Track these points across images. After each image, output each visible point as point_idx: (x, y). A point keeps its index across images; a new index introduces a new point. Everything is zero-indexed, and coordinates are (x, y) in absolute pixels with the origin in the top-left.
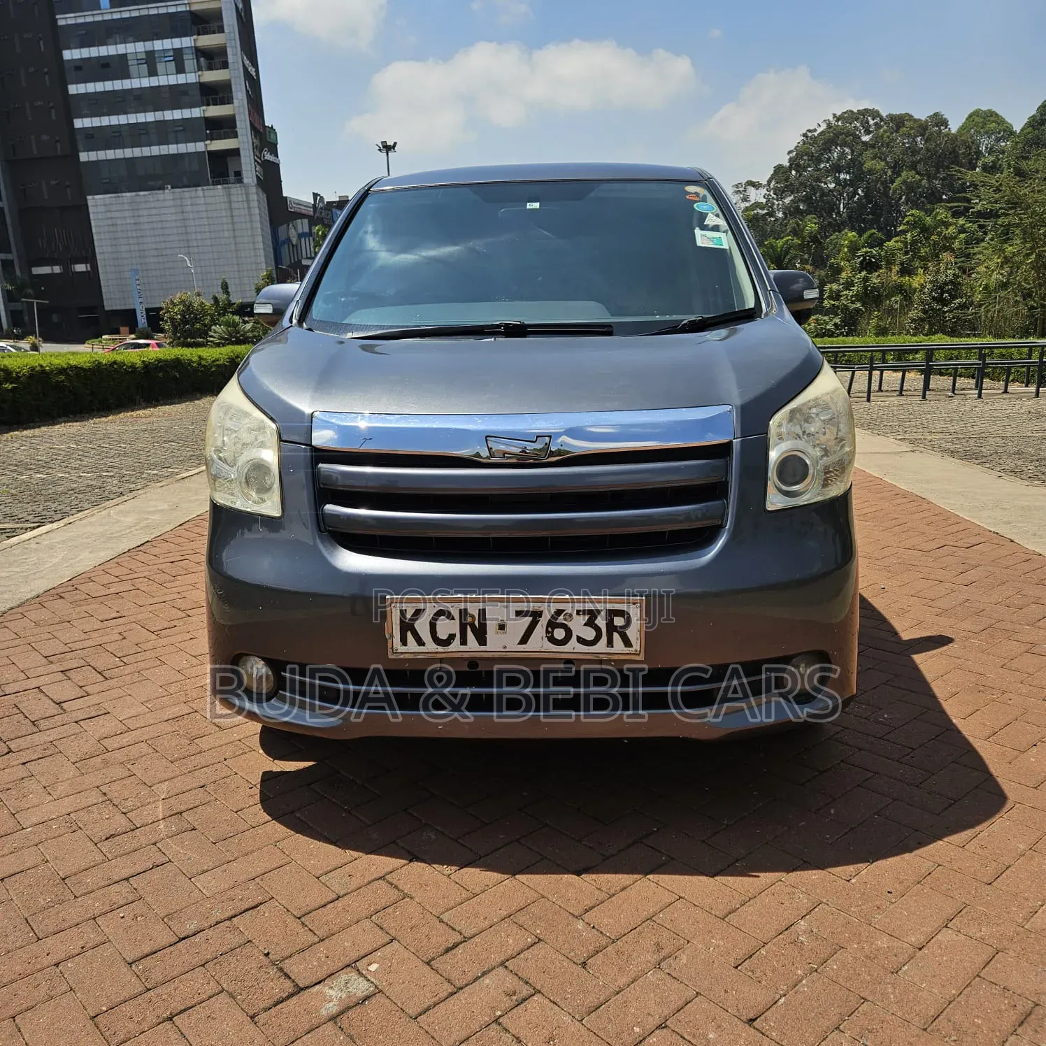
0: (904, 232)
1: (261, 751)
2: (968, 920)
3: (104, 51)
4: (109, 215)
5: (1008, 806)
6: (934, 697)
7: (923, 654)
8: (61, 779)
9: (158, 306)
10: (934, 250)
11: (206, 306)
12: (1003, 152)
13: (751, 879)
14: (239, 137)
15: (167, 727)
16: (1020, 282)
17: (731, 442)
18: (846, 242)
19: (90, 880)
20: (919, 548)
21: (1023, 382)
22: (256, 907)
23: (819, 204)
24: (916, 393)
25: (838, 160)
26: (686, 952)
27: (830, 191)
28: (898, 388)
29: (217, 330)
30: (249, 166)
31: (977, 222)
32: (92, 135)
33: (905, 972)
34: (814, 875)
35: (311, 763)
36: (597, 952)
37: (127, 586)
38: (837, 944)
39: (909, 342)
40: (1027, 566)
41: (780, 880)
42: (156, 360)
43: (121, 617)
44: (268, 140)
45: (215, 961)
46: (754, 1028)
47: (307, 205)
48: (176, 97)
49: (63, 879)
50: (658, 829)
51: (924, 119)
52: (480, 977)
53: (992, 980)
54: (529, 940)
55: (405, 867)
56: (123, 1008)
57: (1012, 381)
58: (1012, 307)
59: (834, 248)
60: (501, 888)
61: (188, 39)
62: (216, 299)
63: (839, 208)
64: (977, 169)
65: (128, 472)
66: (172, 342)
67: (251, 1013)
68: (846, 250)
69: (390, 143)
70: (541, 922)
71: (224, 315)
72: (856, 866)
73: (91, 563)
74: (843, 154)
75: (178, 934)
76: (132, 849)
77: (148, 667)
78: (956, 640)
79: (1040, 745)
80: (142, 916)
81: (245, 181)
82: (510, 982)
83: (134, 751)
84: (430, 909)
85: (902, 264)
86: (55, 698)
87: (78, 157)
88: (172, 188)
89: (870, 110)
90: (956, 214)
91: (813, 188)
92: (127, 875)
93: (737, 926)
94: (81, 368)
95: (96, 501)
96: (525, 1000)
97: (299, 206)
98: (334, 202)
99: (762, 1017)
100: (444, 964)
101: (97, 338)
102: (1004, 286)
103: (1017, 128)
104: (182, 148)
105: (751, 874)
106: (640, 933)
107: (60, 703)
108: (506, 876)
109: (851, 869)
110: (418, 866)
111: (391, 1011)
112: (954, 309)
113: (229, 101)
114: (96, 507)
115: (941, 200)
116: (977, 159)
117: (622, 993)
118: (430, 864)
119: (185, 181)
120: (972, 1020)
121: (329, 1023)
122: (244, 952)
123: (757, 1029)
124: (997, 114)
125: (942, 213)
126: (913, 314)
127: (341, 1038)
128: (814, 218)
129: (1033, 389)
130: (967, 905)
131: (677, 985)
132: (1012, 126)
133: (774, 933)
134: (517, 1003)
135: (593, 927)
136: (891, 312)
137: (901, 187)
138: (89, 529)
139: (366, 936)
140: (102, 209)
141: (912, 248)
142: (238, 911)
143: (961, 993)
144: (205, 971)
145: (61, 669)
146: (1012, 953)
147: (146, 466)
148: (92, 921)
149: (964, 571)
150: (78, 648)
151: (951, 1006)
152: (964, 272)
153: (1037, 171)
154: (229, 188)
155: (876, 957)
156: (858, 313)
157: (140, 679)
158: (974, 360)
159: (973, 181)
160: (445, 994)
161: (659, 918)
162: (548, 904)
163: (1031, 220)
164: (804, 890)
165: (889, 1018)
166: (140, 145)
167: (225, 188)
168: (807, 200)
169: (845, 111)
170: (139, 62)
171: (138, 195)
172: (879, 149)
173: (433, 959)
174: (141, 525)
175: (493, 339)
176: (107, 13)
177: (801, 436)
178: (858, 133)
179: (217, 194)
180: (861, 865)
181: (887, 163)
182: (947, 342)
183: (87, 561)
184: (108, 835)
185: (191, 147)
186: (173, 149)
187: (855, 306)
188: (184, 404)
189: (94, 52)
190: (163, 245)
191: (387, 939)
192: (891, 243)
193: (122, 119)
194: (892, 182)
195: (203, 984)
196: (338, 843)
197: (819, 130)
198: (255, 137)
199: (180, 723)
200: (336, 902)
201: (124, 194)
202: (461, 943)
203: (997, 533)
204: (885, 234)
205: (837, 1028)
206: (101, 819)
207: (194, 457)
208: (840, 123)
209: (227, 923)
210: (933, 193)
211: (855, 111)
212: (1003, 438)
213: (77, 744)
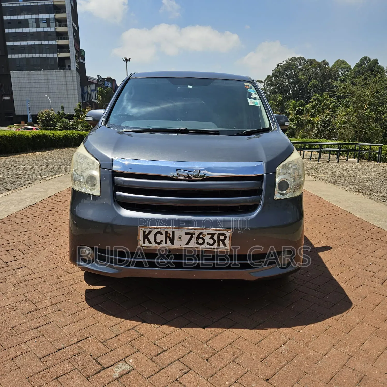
0: (312, 102)
1: (85, 282)
2: (341, 346)
3: (19, 17)
4: (18, 79)
5: (353, 306)
6: (326, 268)
7: (322, 253)
8: (9, 291)
9: (36, 114)
10: (323, 109)
11: (55, 115)
12: (347, 75)
13: (265, 330)
14: (70, 52)
15: (48, 272)
16: (352, 122)
17: (263, 175)
18: (292, 104)
19: (23, 328)
20: (319, 215)
21: (353, 157)
22: (86, 338)
23: (282, 90)
24: (316, 160)
25: (290, 74)
26: (244, 356)
27: (287, 85)
28: (310, 158)
29: (59, 124)
30: (73, 63)
31: (338, 100)
32: (14, 48)
33: (320, 364)
34: (287, 330)
35: (104, 287)
36: (212, 356)
37: (30, 220)
38: (296, 354)
39: (314, 141)
40: (357, 223)
41: (275, 331)
42: (37, 135)
43: (28, 231)
44: (81, 54)
45: (72, 358)
46: (268, 383)
47: (95, 79)
48: (47, 36)
49: (12, 328)
50: (232, 313)
51: (320, 62)
52: (170, 364)
53: (349, 367)
54: (187, 351)
55: (141, 325)
56: (38, 374)
57: (349, 157)
58: (349, 130)
59: (288, 106)
60: (176, 333)
61: (52, 15)
62: (59, 113)
63: (289, 92)
64: (338, 81)
65: (27, 177)
66: (41, 128)
67: (87, 377)
68: (292, 107)
69: (128, 58)
70: (191, 345)
71: (62, 119)
72: (302, 326)
73: (15, 210)
74: (291, 73)
75: (57, 348)
76: (38, 317)
77: (39, 250)
78: (333, 248)
79: (363, 285)
80: (44, 341)
81: (72, 69)
82: (181, 366)
83: (36, 281)
84: (151, 340)
85: (311, 113)
86: (5, 260)
87: (7, 56)
88: (44, 70)
89: (301, 57)
90: (331, 96)
91: (280, 84)
92: (36, 327)
93: (261, 347)
94: (8, 136)
95: (15, 187)
96: (187, 372)
97: (92, 79)
98: (106, 79)
99: (271, 379)
100: (157, 359)
101: (12, 125)
102: (346, 123)
103: (352, 67)
104: (48, 55)
105: (265, 329)
106: (227, 349)
107: (7, 262)
108: (178, 329)
109: (300, 327)
110: (145, 325)
111: (138, 376)
112: (329, 130)
113: (66, 38)
114: (15, 190)
115: (325, 91)
116: (338, 77)
117: (221, 370)
118: (150, 324)
119: (49, 68)
120: (343, 380)
121: (116, 381)
122: (83, 355)
123: (270, 383)
124: (345, 62)
125: (326, 96)
126: (314, 131)
127: (121, 386)
128: (280, 95)
129: (356, 160)
130: (340, 341)
131: (241, 367)
132: (350, 66)
133: (274, 350)
134: (184, 374)
135: (210, 347)
136: (307, 130)
137: (312, 86)
138: (13, 198)
139: (127, 350)
140: (16, 76)
141: (315, 107)
142: (79, 340)
143: (339, 371)
144: (68, 361)
145: (6, 250)
146: (356, 357)
147: (33, 174)
148: (24, 343)
149: (335, 223)
150: (12, 242)
151: (336, 375)
152: (333, 117)
153: (359, 83)
154: (66, 71)
155: (310, 358)
156: (295, 130)
157: (37, 254)
158: (336, 149)
159: (337, 85)
160: (158, 370)
161: (233, 344)
162: (193, 339)
163: (356, 100)
164: (284, 334)
165: (315, 379)
166: (32, 53)
167: (64, 71)
168: (278, 88)
169: (293, 57)
170: (33, 22)
171: (31, 72)
172: (304, 72)
173: (153, 358)
174: (34, 197)
175: (177, 134)
176: (21, 3)
177: (286, 174)
178: (297, 65)
179: (61, 73)
180: (303, 326)
181: (307, 77)
182: (327, 142)
183: (13, 209)
184: (28, 312)
185: (51, 55)
186: (45, 55)
187: (294, 127)
188: (47, 152)
189: (16, 17)
190: (39, 91)
191: (136, 350)
192: (308, 105)
193: (25, 43)
194: (309, 83)
195: (68, 366)
196: (116, 316)
197: (283, 63)
198: (76, 53)
199: (53, 271)
200: (116, 337)
201: (25, 71)
202: (163, 352)
203: (346, 211)
204: (305, 102)
205: (297, 383)
206: (26, 306)
207: (52, 172)
208: (291, 61)
209: (76, 344)
210: (322, 88)
211: (296, 57)
212: (346, 177)
213: (14, 278)
